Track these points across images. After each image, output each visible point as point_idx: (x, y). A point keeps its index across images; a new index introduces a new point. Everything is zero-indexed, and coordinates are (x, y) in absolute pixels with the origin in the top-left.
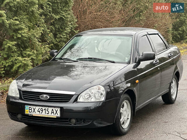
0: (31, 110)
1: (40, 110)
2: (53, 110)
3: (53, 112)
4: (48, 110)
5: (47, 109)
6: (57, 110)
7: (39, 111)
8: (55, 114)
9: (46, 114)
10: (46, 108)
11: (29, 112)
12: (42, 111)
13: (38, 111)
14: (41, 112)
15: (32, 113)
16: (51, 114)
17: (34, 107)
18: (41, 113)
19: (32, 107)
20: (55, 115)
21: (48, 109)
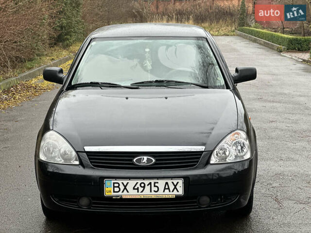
0: (118, 187)
1: (138, 185)
2: (167, 183)
3: (167, 187)
4: (156, 185)
5: (155, 183)
6: (178, 183)
7: (136, 188)
8: (171, 191)
9: (153, 193)
10: (153, 182)
11: (114, 192)
12: (144, 187)
13: (134, 189)
14: (141, 189)
15: (120, 193)
16: (164, 191)
17: (125, 182)
18: (142, 192)
19: (120, 182)
20: (171, 193)
21: (158, 183)
